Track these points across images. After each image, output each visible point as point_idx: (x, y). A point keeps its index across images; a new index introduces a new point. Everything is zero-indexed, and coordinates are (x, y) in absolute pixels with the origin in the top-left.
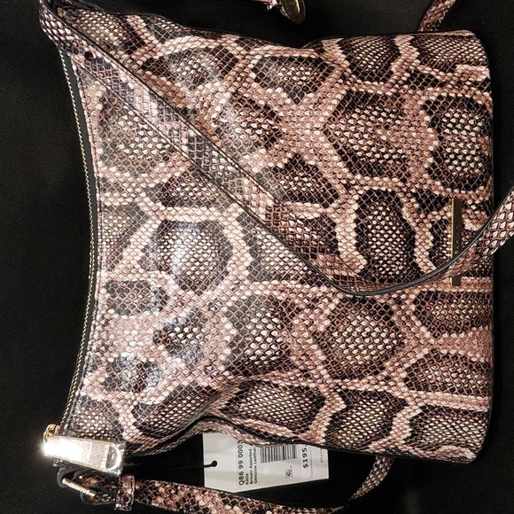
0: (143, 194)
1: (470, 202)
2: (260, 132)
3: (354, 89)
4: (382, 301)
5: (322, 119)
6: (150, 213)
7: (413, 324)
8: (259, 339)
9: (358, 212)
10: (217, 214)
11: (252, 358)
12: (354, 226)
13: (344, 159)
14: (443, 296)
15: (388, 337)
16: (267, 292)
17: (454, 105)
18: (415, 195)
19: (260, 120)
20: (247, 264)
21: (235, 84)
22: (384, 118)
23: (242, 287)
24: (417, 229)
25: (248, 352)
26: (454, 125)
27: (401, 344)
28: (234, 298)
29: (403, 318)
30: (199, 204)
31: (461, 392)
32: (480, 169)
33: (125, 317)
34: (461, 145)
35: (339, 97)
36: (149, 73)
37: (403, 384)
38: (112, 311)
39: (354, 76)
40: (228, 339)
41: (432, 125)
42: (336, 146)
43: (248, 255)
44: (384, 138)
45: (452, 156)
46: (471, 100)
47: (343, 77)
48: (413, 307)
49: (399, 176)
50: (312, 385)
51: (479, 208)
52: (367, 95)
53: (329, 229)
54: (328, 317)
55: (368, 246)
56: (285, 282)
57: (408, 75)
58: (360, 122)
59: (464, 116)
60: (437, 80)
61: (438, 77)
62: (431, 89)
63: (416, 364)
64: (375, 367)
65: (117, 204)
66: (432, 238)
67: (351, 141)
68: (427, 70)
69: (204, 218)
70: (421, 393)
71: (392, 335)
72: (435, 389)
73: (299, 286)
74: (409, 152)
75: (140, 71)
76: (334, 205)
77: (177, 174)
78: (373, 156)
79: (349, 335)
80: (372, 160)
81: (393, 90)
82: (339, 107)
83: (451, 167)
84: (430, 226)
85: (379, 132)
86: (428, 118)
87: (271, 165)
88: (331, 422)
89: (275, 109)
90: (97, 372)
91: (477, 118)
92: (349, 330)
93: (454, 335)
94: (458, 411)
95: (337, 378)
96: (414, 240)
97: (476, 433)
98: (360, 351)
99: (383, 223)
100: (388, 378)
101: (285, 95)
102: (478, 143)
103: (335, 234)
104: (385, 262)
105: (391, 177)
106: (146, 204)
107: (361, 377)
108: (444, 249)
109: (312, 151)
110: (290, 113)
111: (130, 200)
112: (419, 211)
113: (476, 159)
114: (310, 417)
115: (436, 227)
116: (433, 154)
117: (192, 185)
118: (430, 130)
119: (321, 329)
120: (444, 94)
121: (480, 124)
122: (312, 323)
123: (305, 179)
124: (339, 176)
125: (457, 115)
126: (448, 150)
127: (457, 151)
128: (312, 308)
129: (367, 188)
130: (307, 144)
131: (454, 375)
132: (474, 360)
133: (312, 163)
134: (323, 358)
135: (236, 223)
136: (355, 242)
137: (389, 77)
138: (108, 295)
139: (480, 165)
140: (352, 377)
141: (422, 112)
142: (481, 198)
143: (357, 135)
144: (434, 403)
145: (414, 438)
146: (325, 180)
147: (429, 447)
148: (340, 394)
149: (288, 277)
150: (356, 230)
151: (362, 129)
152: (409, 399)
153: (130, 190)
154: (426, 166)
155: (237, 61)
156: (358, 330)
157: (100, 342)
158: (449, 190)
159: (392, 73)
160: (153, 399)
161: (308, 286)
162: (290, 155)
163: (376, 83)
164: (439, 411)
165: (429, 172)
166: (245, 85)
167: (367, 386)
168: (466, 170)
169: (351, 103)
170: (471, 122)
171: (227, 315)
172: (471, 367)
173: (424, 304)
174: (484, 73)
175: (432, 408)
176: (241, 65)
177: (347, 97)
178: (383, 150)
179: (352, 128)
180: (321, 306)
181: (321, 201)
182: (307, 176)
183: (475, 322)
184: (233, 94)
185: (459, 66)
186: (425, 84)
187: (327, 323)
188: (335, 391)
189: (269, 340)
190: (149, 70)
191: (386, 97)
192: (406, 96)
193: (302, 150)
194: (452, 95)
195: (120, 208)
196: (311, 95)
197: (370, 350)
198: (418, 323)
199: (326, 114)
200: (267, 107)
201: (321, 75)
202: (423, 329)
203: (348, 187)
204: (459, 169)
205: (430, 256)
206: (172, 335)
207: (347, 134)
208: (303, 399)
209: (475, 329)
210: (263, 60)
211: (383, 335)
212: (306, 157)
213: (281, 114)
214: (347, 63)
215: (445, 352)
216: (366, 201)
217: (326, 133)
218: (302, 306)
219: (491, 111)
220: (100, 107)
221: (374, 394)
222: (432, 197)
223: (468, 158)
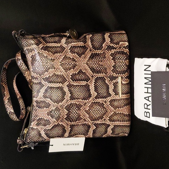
0: (42, 80)
1: (123, 77)
2: (71, 65)
3: (93, 53)
4: (101, 102)
5: (86, 61)
6: (44, 84)
7: (109, 107)
8: (73, 113)
9: (95, 82)
10: (62, 85)
12: (94, 86)
13: (91, 70)
14: (117, 100)
15: (103, 110)
16: (74, 102)
17: (118, 53)
18: (109, 77)
19: (71, 62)
20: (69, 96)
21: (65, 54)
22: (101, 59)
23: (68, 102)
24: (109, 85)
25: (71, 116)
26: (118, 58)
27: (107, 112)
28: (67, 104)
29: (107, 106)
30: (57, 83)
31: (122, 121)
32: (126, 68)
33: (40, 109)
34: (120, 63)
35: (90, 55)
36: (43, 50)
37: (108, 121)
38: (37, 107)
39: (93, 49)
40: (66, 113)
41: (113, 59)
42: (89, 67)
43: (69, 94)
44: (101, 64)
45: (118, 66)
46: (123, 52)
47: (90, 50)
48: (109, 103)
49: (105, 73)
50: (87, 123)
51: (126, 78)
52: (97, 54)
53: (88, 87)
54: (89, 107)
55: (97, 90)
56: (78, 100)
57: (107, 47)
58: (95, 61)
59: (121, 56)
60: (114, 47)
61: (115, 47)
62: (113, 50)
63: (111, 116)
64: (101, 117)
66: (113, 86)
67: (93, 66)
68: (112, 45)
69: (58, 86)
70: (113, 122)
71: (104, 110)
72: (116, 121)
73: (82, 100)
74: (107, 67)
75: (41, 50)
76: (89, 81)
77: (51, 75)
78: (98, 69)
79: (94, 110)
80: (98, 70)
81: (103, 52)
82: (90, 58)
83: (118, 69)
84: (113, 84)
85: (100, 62)
86: (112, 58)
87: (75, 73)
88: (93, 132)
89: (75, 59)
91: (124, 56)
92: (94, 109)
93: (120, 109)
94: (122, 126)
95: (92, 121)
96: (109, 88)
97: (127, 130)
98: (97, 114)
99: (101, 84)
100: (105, 120)
101: (77, 55)
102: (125, 62)
103: (89, 88)
104: (102, 93)
105: (103, 73)
106: (43, 82)
107: (98, 120)
108: (117, 89)
109: (84, 69)
110: (78, 60)
111: (40, 81)
112: (110, 81)
113: (125, 66)
114: (88, 131)
116: (113, 67)
117: (55, 78)
118: (112, 61)
119: (87, 109)
120: (116, 51)
121: (125, 57)
122: (85, 108)
123: (83, 76)
124: (90, 74)
125: (119, 56)
126: (117, 65)
127: (119, 65)
128: (85, 105)
129: (97, 77)
130: (83, 67)
131: (120, 118)
132: (125, 114)
133: (84, 72)
134: (89, 116)
135: (66, 87)
136: (94, 89)
137: (102, 48)
138: (36, 104)
139: (126, 67)
140: (96, 120)
141: (110, 56)
142: (126, 76)
143: (94, 64)
146: (87, 75)
147: (117, 134)
148: (94, 124)
149: (79, 99)
150: (94, 87)
151: (95, 62)
152: (110, 124)
153: (39, 79)
154: (111, 70)
155: (65, 48)
156: (96, 109)
157: (35, 115)
158: (117, 75)
159: (103, 47)
160: (49, 128)
161: (84, 100)
162: (79, 70)
163: (99, 50)
164: (118, 126)
165: (112, 71)
166: (67, 54)
167: (100, 122)
168: (122, 69)
169: (93, 56)
170: (123, 57)
171: (65, 108)
172: (124, 115)
173: (112, 102)
174: (127, 44)
175: (116, 126)
176: (66, 49)
177: (92, 55)
178: (101, 67)
179: (93, 62)
180: (87, 105)
181: (86, 80)
182: (83, 75)
183: (126, 105)
185: (120, 43)
186: (111, 49)
187: (89, 108)
188: (93, 124)
190: (43, 49)
191: (101, 54)
192: (106, 53)
193: (82, 69)
194: (118, 51)
195: (38, 83)
196: (83, 55)
197: (99, 114)
198: (111, 107)
199: (87, 59)
200: (73, 58)
201: (85, 50)
202: (112, 108)
203: (92, 77)
204: (120, 69)
205: (113, 91)
206: (52, 113)
207: (92, 64)
208: (85, 126)
209: (125, 107)
210: (71, 47)
211: (102, 110)
212: (83, 70)
213: (76, 60)
214: (92, 46)
215: (117, 112)
216: (97, 80)
217: (87, 64)
219: (128, 54)
220: (31, 59)
221: (102, 124)
222: (113, 77)
223: (122, 66)
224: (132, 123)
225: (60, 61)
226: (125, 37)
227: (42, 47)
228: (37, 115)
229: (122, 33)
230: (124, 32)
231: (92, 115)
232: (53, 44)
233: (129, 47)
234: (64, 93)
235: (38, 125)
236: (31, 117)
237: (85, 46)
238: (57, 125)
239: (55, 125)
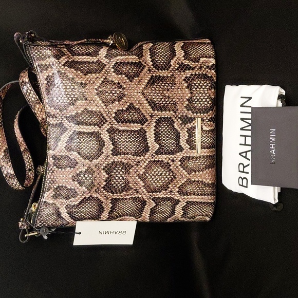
0: (65, 119)
1: (205, 118)
2: (115, 95)
3: (154, 75)
4: (166, 161)
5: (141, 88)
7: (179, 169)
8: (117, 178)
11: (114, 185)
12: (154, 132)
13: (150, 105)
14: (193, 157)
15: (169, 175)
16: (120, 160)
17: (198, 77)
18: (180, 118)
20: (111, 149)
21: (105, 75)
22: (167, 86)
23: (109, 158)
24: (181, 131)
25: (113, 183)
26: (197, 86)
27: (175, 177)
28: (106, 163)
29: (175, 167)
30: (91, 125)
31: (202, 195)
32: (210, 104)
33: (60, 170)
34: (200, 95)
35: (148, 79)
36: (66, 67)
37: (177, 193)
38: (55, 167)
39: (154, 69)
40: (104, 179)
41: (188, 87)
42: (147, 100)
43: (111, 145)
44: (167, 95)
45: (196, 100)
46: (206, 74)
47: (149, 70)
48: (179, 163)
49: (173, 110)
50: (140, 196)
51: (209, 120)
52: (160, 76)
53: (144, 134)
54: (144, 168)
55: (160, 140)
56: (127, 156)
57: (178, 66)
58: (157, 89)
59: (202, 82)
60: (191, 67)
61: (191, 65)
62: (188, 71)
63: (182, 185)
64: (165, 187)
65: (55, 123)
66: (188, 135)
67: (153, 97)
68: (187, 62)
69: (93, 130)
70: (185, 196)
71: (171, 174)
72: (190, 194)
73: (132, 157)
74: (177, 100)
75: (63, 67)
76: (146, 124)
77: (80, 112)
79: (153, 175)
80: (162, 105)
81: (171, 74)
82: (148, 83)
83: (196, 105)
84: (187, 130)
85: (165, 92)
86: (186, 85)
87: (121, 108)
89: (122, 84)
90: (50, 192)
91: (208, 82)
92: (153, 173)
93: (197, 173)
94: (201, 203)
95: (149, 192)
96: (180, 136)
97: (209, 211)
98: (158, 181)
99: (166, 130)
100: (171, 191)
101: (126, 78)
103: (146, 136)
105: (170, 111)
107: (160, 192)
109: (137, 102)
110: (128, 86)
111: (60, 121)
112: (181, 124)
113: (208, 100)
114: (141, 211)
115: (189, 130)
116: (188, 100)
117: (87, 116)
118: (187, 90)
119: (141, 173)
120: (194, 73)
121: (209, 85)
122: (137, 171)
123: (135, 114)
124: (148, 112)
125: (199, 82)
126: (195, 98)
127: (198, 98)
128: (138, 165)
129: (159, 117)
130: (135, 99)
131: (198, 189)
132: (206, 182)
133: (137, 107)
134: (143, 184)
135: (106, 132)
136: (154, 138)
137: (169, 67)
138: (53, 161)
139: (210, 102)
140: (156, 192)
141: (183, 82)
142: (210, 116)
143: (156, 94)
144: (191, 200)
145: (184, 215)
146: (143, 114)
147: (191, 218)
148: (152, 199)
149: (128, 154)
150: (155, 134)
151: (158, 92)
152: (180, 199)
153: (60, 117)
154: (185, 105)
155: (105, 65)
156: (157, 173)
157: (50, 180)
158: (195, 114)
159: (171, 65)
160: (74, 203)
161: (136, 157)
162: (128, 104)
163: (164, 71)
164: (193, 203)
166: (109, 75)
167: (163, 195)
168: (203, 105)
169: (153, 81)
170: (205, 84)
171: (104, 169)
172: (205, 185)
173: (184, 161)
174: (213, 61)
175: (190, 202)
176: (107, 67)
178: (167, 100)
179: (154, 92)
180: (141, 164)
181: (141, 122)
182: (135, 113)
183: (208, 167)
184: (104, 79)
185: (201, 59)
186: (185, 69)
187: (144, 170)
188: (150, 198)
189: (121, 178)
192: (177, 76)
193: (133, 102)
195: (56, 125)
196: (137, 78)
197: (162, 181)
198: (182, 169)
199: (143, 86)
200: (119, 83)
201: (140, 70)
202: (184, 171)
203: (151, 116)
204: (199, 105)
205: (187, 142)
206: (80, 178)
207: (152, 94)
208: (137, 202)
209: (207, 170)
210: (116, 63)
211: (167, 174)
212: (135, 105)
213: (125, 86)
214: (151, 63)
215: (193, 180)
217: (143, 94)
218: (133, 165)
219: (215, 78)
220: (46, 82)
221: (167, 198)
222: (187, 118)
223: (204, 100)
224: (217, 199)
225: (96, 87)
226: (210, 50)
227: (65, 61)
228: (54, 180)
229: (205, 43)
230: (208, 42)
231: (149, 182)
232: (84, 57)
233: (216, 67)
234: (102, 144)
235: (55, 197)
236: (44, 184)
237: (140, 62)
238: (89, 198)
239: (85, 198)
